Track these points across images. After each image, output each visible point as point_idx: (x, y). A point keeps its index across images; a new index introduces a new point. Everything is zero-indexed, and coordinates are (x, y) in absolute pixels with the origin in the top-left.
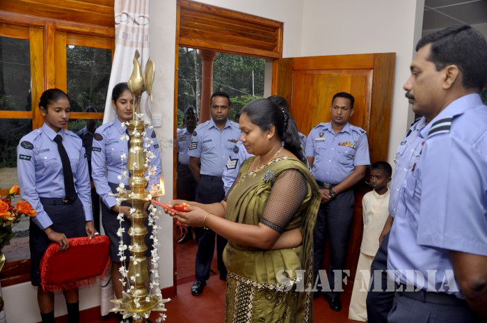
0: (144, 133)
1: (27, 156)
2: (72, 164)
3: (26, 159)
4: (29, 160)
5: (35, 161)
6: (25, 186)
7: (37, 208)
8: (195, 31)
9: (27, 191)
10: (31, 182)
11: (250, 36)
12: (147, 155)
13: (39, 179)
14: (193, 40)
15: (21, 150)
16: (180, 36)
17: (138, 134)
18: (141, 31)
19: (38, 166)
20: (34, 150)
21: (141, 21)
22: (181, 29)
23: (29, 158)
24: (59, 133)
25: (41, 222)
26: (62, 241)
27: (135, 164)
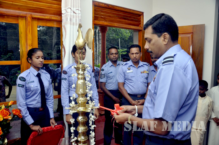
0: (86, 72)
1: (22, 85)
2: (45, 89)
3: (22, 87)
4: (23, 87)
5: (26, 88)
6: (20, 102)
7: (26, 113)
8: (101, 17)
9: (21, 104)
10: (24, 99)
11: (128, 20)
12: (87, 84)
13: (27, 98)
14: (101, 22)
15: (19, 82)
16: (95, 20)
17: (82, 73)
18: (77, 17)
19: (27, 90)
20: (26, 81)
21: (77, 12)
22: (95, 16)
23: (23, 86)
24: (39, 72)
25: (27, 121)
26: (39, 130)
27: (81, 90)
